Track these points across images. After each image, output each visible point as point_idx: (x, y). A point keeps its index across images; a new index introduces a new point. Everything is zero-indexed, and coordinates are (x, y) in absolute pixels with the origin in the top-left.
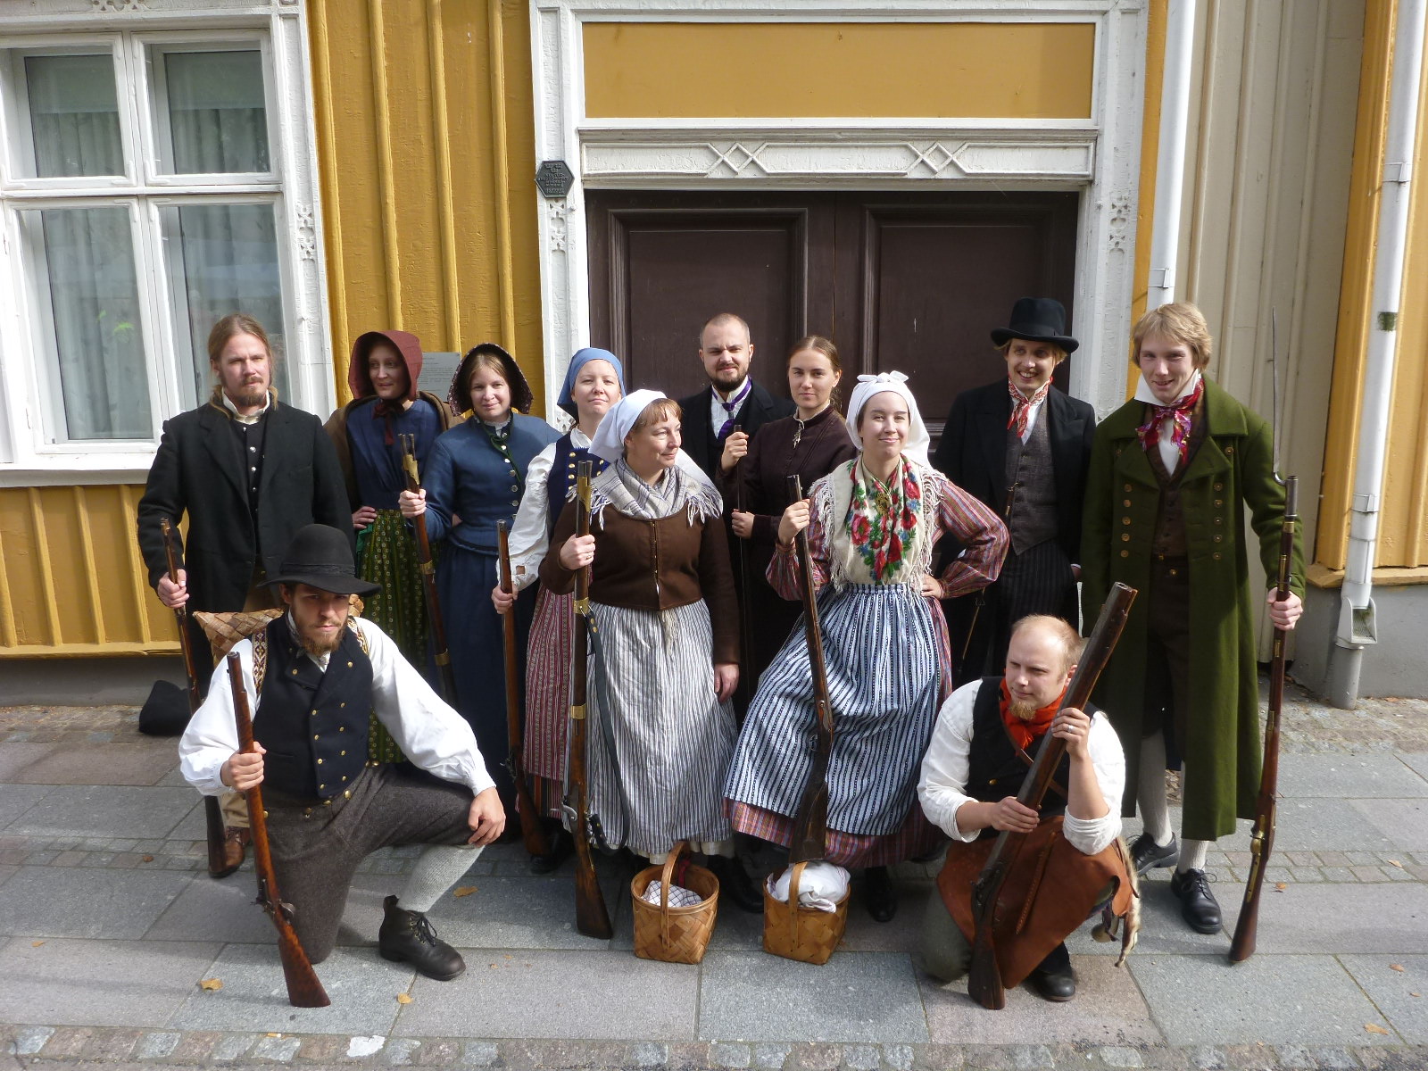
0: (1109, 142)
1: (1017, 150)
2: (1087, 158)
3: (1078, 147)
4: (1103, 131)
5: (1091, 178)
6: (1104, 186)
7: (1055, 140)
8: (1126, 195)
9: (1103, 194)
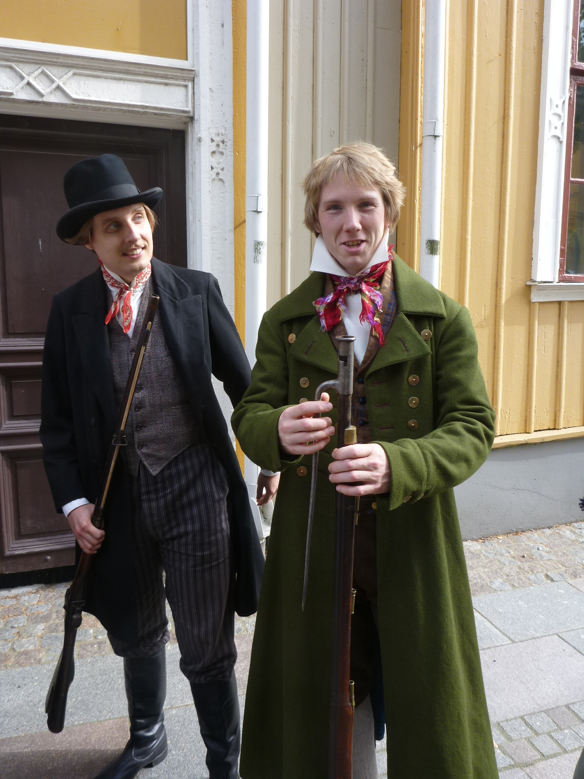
0: (205, 81)
1: (122, 82)
2: (187, 96)
3: (178, 85)
4: (199, 73)
5: (191, 114)
6: (202, 122)
7: (156, 76)
8: (223, 131)
9: (202, 128)
